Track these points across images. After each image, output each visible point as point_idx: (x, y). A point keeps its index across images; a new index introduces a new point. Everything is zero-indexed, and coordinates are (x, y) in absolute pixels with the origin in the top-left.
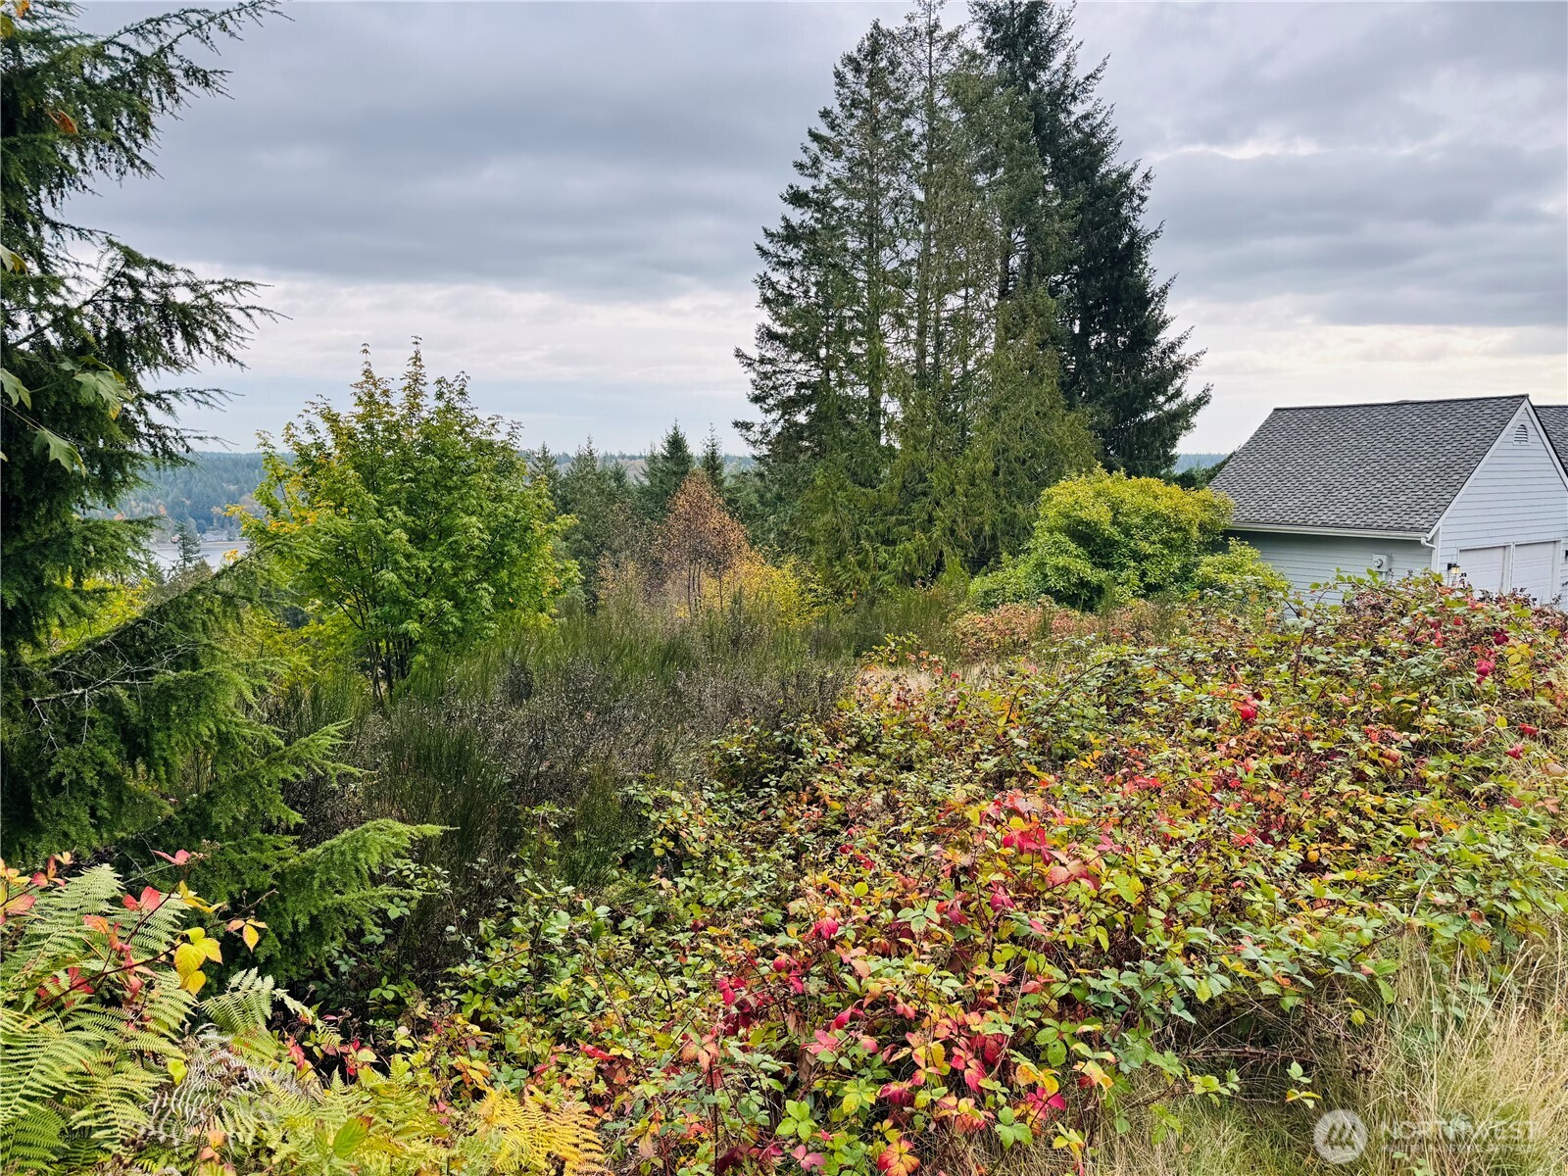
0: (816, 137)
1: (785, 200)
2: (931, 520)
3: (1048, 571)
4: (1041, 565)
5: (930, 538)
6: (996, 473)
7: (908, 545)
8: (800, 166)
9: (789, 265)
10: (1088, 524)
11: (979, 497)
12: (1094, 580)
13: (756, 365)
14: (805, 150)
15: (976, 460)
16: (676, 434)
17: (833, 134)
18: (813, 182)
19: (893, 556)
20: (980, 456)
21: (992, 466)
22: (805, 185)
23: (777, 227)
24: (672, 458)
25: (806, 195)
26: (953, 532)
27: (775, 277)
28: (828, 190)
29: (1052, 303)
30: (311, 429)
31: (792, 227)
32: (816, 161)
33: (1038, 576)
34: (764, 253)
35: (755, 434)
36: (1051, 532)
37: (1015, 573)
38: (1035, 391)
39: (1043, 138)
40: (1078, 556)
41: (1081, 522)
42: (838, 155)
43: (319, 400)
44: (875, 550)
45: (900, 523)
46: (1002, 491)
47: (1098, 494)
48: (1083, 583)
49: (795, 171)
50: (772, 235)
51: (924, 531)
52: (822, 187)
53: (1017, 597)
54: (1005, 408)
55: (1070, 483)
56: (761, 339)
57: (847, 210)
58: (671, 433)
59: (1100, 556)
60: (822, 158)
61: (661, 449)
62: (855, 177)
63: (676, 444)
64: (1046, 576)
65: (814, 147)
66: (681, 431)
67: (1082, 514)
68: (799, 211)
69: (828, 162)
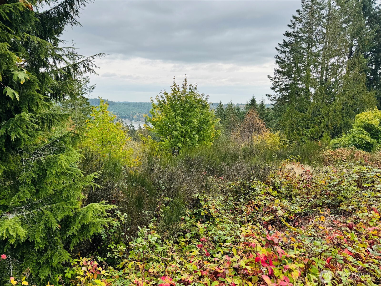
0: (295, 17)
1: (285, 35)
2: (321, 122)
3: (356, 139)
4: (354, 137)
5: (320, 127)
6: (343, 109)
7: (313, 129)
8: (290, 26)
9: (285, 52)
10: (371, 125)
11: (336, 116)
12: (371, 142)
13: (274, 79)
14: (291, 21)
15: (336, 105)
16: (253, 98)
17: (299, 16)
18: (293, 30)
19: (308, 132)
20: (338, 104)
21: (342, 107)
22: (291, 30)
23: (282, 42)
24: (252, 104)
25: (290, 33)
26: (327, 126)
27: (280, 56)
28: (298, 32)
29: (365, 60)
30: (162, 97)
31: (286, 42)
32: (294, 24)
33: (353, 140)
34: (277, 49)
35: (272, 98)
36: (358, 127)
37: (345, 138)
38: (357, 86)
39: (366, 12)
40: (366, 135)
41: (368, 124)
42: (301, 21)
43: (163, 90)
44: (303, 130)
45: (311, 123)
46: (344, 115)
47: (375, 116)
48: (367, 143)
49: (288, 27)
50: (280, 45)
51: (319, 125)
52: (296, 31)
53: (345, 146)
54: (347, 91)
55: (366, 113)
56: (275, 72)
57: (302, 37)
58: (252, 98)
59: (374, 135)
60: (296, 23)
61: (249, 102)
62: (305, 27)
63: (253, 101)
64: (355, 140)
65: (294, 20)
66: (255, 98)
67: (369, 122)
68: (288, 38)
69: (297, 24)
